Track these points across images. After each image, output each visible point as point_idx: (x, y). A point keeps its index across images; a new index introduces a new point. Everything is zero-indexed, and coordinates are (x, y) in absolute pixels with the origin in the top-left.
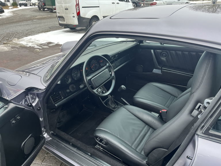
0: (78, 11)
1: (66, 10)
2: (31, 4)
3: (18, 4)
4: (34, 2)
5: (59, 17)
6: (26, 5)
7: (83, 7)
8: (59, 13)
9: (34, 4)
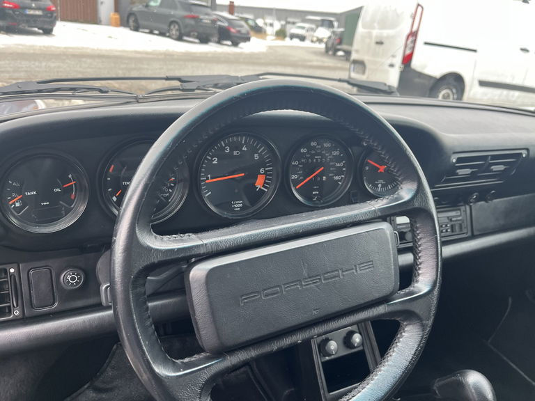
0: (408, 52)
1: (378, 46)
2: (315, 39)
3: (288, 34)
4: (320, 37)
5: (355, 62)
6: (302, 38)
7: (426, 43)
8: (357, 51)
9: (320, 41)
